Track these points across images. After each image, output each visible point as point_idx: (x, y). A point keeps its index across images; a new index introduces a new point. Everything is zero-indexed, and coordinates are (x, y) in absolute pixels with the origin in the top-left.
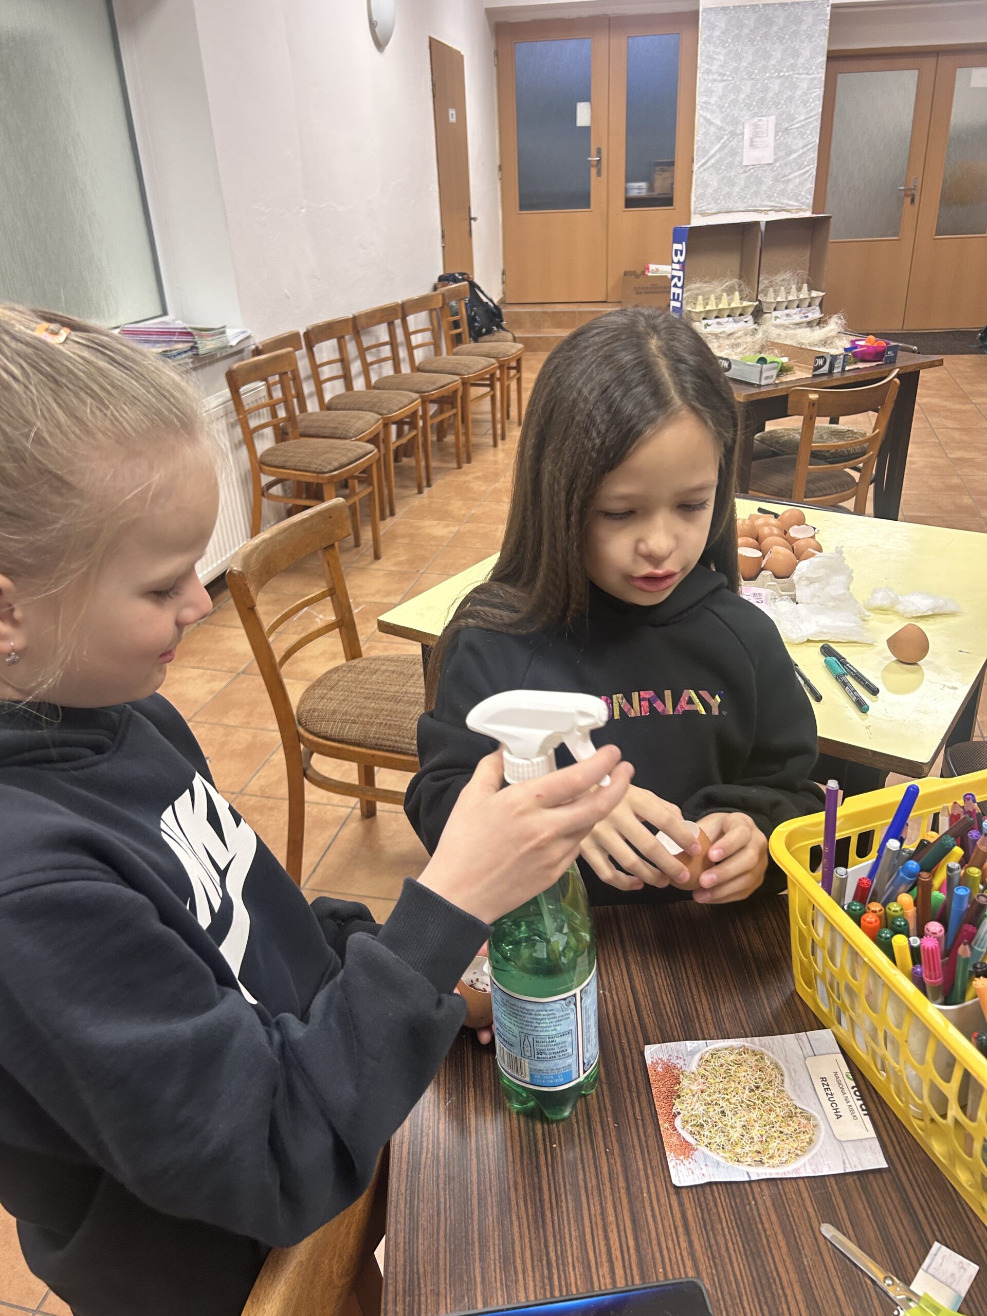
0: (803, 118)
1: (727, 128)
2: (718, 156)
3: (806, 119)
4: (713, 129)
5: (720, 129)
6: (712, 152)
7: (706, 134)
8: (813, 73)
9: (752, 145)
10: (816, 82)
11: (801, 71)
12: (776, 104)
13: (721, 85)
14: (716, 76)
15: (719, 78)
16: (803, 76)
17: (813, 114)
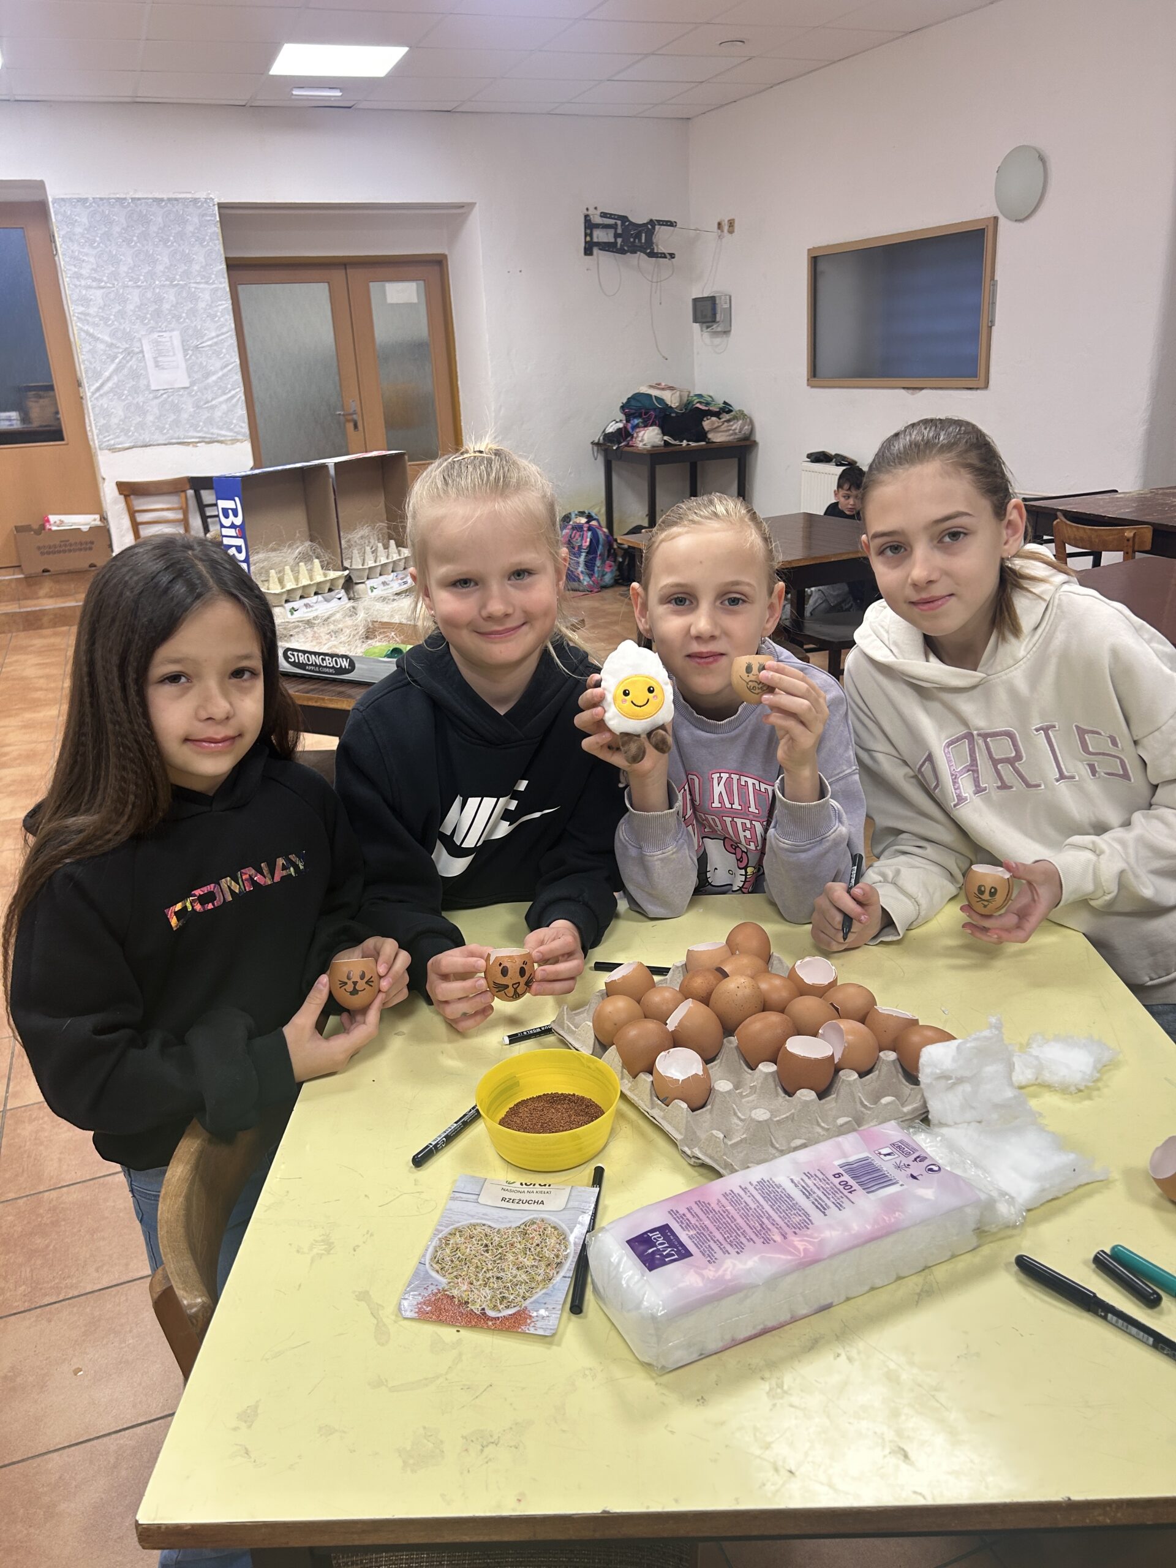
0: (213, 334)
1: (119, 344)
2: (115, 379)
3: (218, 336)
4: (101, 346)
5: (111, 345)
6: (107, 374)
7: (93, 352)
8: (213, 283)
9: (157, 365)
10: (219, 294)
11: (198, 279)
12: (178, 318)
13: (99, 293)
14: (89, 282)
15: (94, 284)
16: (202, 286)
17: (225, 330)
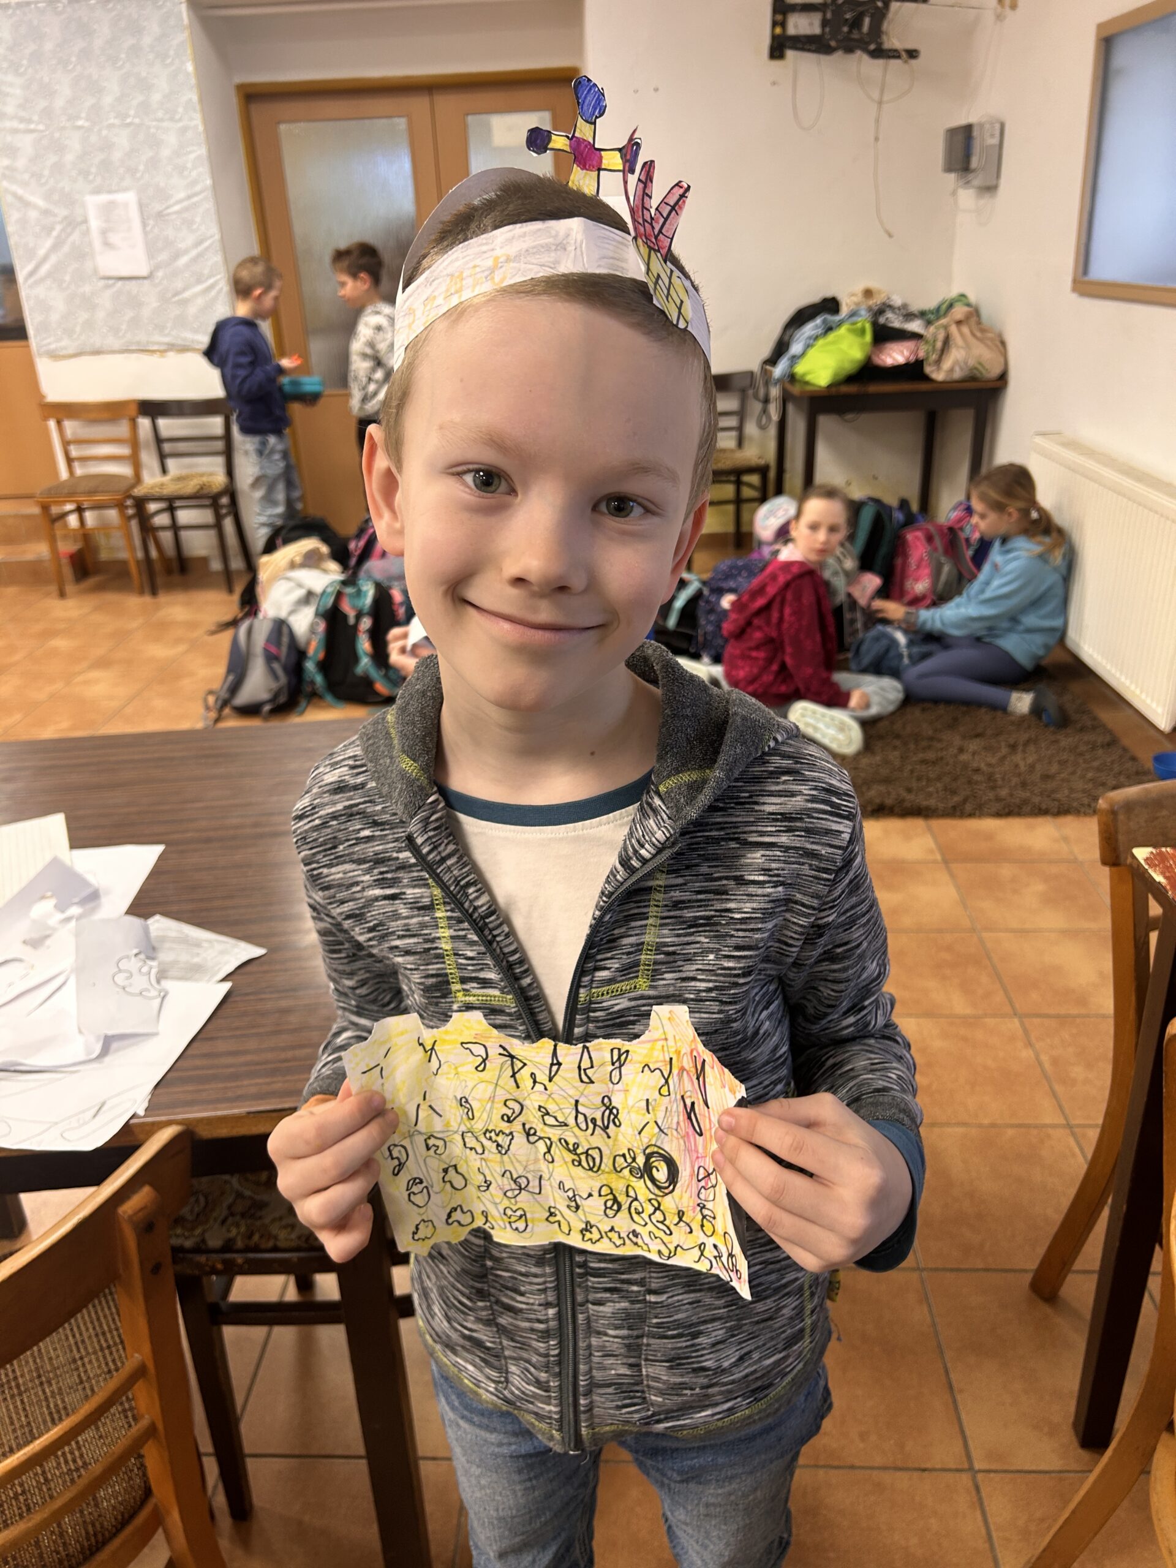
0: (182, 195)
1: (56, 211)
2: (53, 259)
3: (189, 197)
4: (33, 214)
5: (46, 212)
6: (42, 252)
7: (23, 222)
8: (180, 120)
9: (107, 242)
10: (189, 134)
11: (160, 114)
12: (132, 171)
13: (29, 139)
14: (16, 123)
15: (22, 126)
16: (165, 124)
17: (198, 188)
